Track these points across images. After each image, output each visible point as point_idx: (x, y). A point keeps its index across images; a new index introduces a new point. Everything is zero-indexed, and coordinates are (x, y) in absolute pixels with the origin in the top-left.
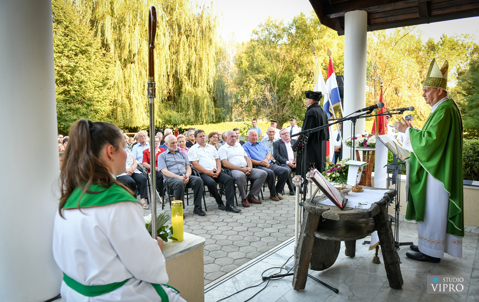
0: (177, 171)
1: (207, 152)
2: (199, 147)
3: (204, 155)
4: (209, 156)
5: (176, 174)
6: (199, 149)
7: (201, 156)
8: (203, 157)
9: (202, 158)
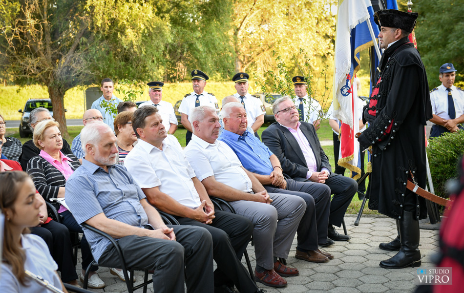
0: (134, 218)
1: (174, 162)
2: (152, 151)
3: (170, 170)
4: (181, 173)
5: (135, 225)
6: (153, 155)
7: (164, 173)
8: (170, 174)
9: (169, 179)
